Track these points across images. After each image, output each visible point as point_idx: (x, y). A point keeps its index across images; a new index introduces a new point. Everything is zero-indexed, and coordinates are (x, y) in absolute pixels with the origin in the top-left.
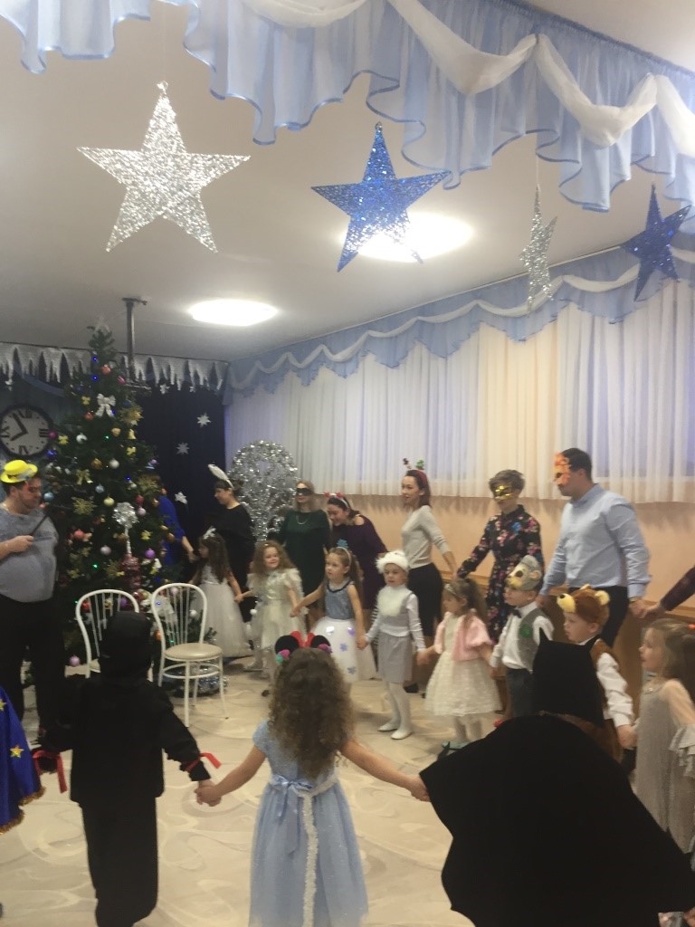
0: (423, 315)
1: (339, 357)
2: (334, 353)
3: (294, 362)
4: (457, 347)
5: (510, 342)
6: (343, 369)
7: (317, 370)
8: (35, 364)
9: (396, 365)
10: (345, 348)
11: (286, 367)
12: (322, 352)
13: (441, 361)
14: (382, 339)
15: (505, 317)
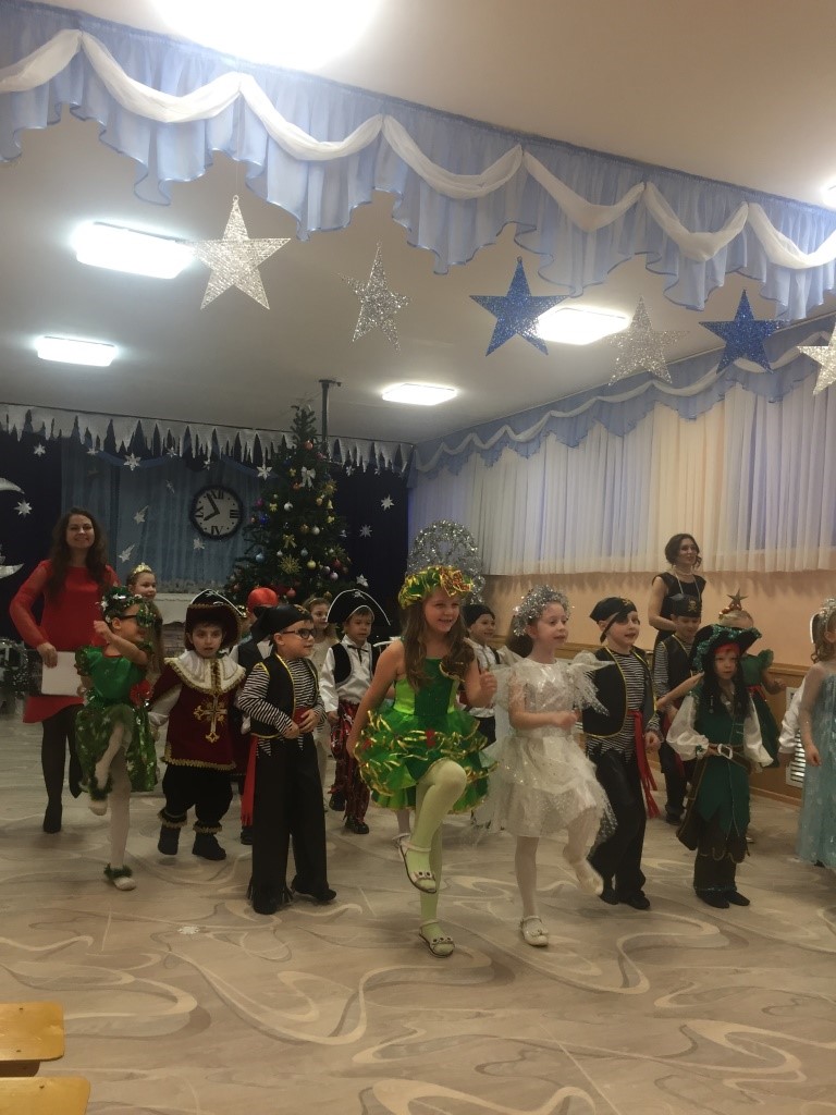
0: (603, 395)
1: (521, 437)
2: (517, 433)
3: (478, 442)
4: (633, 426)
5: (683, 420)
6: (525, 449)
7: (501, 450)
8: (231, 445)
9: (576, 445)
10: (527, 427)
11: (471, 447)
12: (506, 432)
13: (618, 440)
14: (563, 418)
15: (679, 397)
